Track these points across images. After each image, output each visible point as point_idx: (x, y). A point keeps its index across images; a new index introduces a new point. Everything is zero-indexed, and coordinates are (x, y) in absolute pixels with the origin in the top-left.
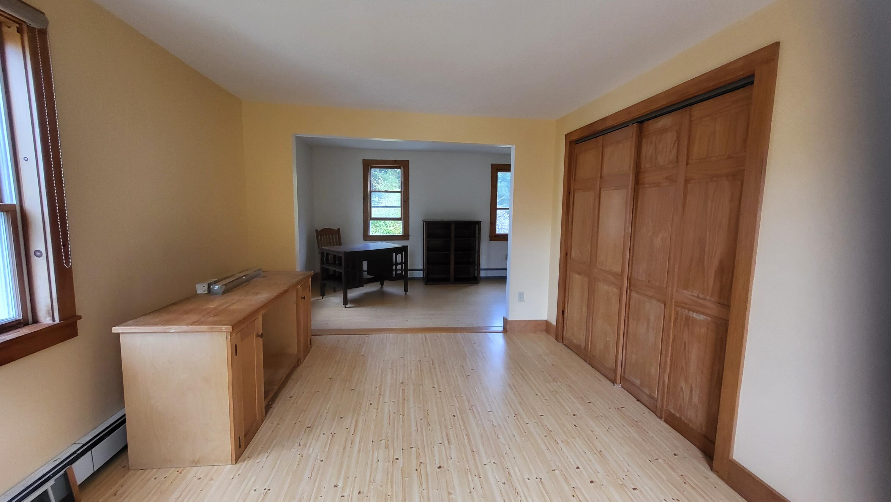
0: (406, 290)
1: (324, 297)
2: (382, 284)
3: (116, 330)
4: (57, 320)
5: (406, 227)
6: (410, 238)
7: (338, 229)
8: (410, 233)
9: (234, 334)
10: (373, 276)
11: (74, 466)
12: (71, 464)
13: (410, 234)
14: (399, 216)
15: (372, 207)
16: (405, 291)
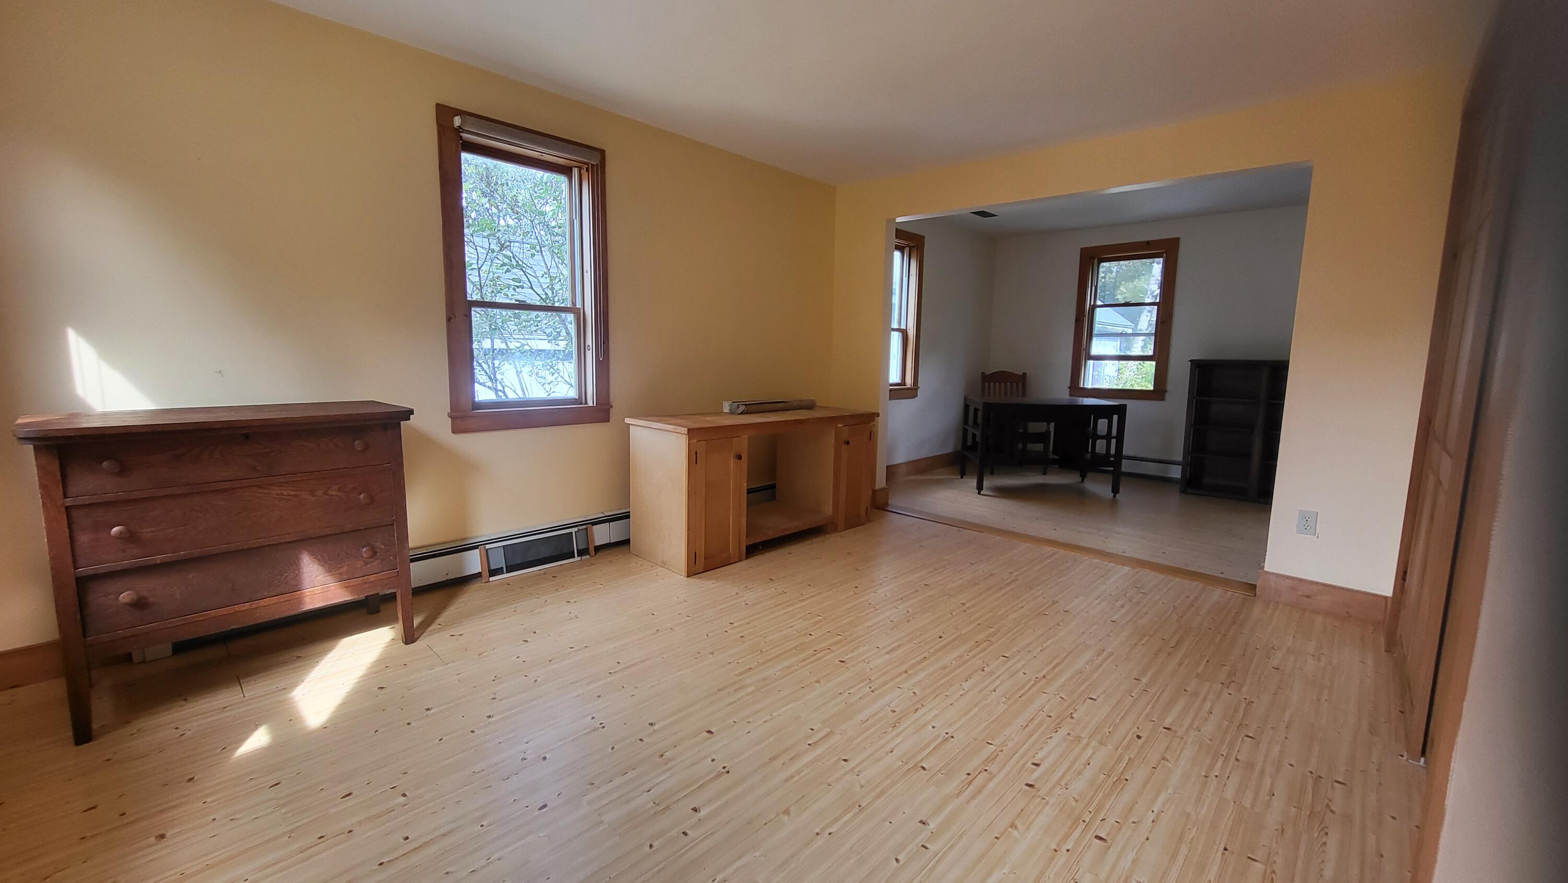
0: (1115, 490)
1: (964, 477)
2: (1083, 477)
3: (628, 420)
4: (595, 405)
5: (1160, 376)
6: (1167, 396)
7: (1023, 373)
8: (1169, 387)
9: (695, 441)
10: (1058, 456)
11: (595, 527)
12: (593, 525)
13: (1168, 389)
14: (1150, 353)
15: (1093, 335)
16: (1112, 492)
